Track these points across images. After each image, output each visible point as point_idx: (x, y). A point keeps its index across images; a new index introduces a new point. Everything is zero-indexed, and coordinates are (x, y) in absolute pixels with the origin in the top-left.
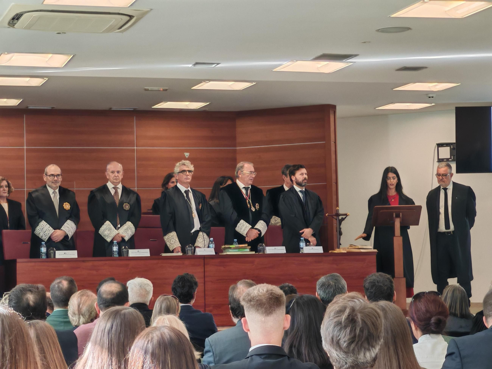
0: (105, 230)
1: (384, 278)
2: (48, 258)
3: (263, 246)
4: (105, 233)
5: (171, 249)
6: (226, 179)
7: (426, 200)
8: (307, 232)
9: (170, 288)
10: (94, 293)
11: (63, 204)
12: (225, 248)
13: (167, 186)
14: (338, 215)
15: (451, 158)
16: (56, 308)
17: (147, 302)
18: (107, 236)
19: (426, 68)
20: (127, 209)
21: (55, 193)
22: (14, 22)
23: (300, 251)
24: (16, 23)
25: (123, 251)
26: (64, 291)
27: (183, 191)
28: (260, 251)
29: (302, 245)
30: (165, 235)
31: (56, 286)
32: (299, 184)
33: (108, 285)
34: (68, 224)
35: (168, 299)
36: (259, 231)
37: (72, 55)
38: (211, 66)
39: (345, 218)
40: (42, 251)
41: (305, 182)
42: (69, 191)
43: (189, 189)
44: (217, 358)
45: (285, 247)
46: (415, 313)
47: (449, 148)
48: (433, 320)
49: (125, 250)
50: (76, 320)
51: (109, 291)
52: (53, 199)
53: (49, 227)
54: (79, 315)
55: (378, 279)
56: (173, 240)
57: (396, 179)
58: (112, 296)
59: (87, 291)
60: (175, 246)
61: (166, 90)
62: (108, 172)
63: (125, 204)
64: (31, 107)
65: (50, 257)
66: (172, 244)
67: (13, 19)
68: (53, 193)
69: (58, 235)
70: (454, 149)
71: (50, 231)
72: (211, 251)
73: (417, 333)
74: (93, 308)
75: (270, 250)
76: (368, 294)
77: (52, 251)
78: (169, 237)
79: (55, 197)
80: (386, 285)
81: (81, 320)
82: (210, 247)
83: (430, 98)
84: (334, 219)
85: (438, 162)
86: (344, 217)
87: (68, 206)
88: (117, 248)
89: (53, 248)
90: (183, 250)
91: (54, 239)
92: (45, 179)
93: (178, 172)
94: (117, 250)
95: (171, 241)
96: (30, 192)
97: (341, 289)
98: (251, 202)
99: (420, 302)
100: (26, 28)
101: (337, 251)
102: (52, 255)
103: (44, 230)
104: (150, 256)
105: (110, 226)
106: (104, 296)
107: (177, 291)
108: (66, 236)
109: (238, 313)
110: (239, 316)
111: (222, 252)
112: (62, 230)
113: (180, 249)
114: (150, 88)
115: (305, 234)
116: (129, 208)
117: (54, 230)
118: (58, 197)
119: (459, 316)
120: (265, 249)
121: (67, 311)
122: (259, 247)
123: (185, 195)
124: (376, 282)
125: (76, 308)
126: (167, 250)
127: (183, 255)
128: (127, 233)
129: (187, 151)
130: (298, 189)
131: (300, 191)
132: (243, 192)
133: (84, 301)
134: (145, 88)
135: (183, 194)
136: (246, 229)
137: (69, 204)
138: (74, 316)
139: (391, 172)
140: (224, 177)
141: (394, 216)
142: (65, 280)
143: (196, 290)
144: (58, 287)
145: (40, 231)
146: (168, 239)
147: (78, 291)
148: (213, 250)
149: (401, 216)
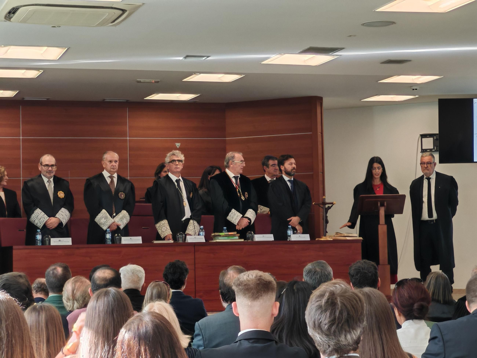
0: (101, 218)
1: (368, 265)
2: (43, 245)
3: (252, 234)
4: (101, 221)
5: (162, 236)
6: (214, 169)
7: (410, 189)
8: (295, 220)
9: (162, 275)
10: (88, 279)
11: (58, 193)
12: (215, 236)
13: (159, 175)
14: (324, 203)
15: (434, 149)
16: (51, 294)
17: (140, 288)
18: (103, 224)
19: (410, 61)
20: (122, 198)
21: (49, 182)
22: (10, 16)
23: (287, 238)
24: (12, 17)
25: (116, 239)
26: (59, 277)
27: (174, 180)
28: (248, 239)
29: (289, 233)
30: (157, 223)
31: (51, 272)
32: (288, 174)
33: (101, 271)
34: (62, 212)
35: (159, 285)
36: (249, 219)
37: (66, 48)
38: (201, 59)
39: (332, 206)
40: (37, 238)
41: (294, 172)
42: (64, 180)
43: (180, 178)
44: (207, 342)
45: (273, 235)
46: (399, 300)
47: (432, 139)
48: (416, 306)
49: (118, 238)
50: (71, 306)
51: (103, 278)
52: (48, 188)
53: (44, 215)
54: (73, 300)
55: (363, 266)
56: (165, 228)
57: (381, 169)
58: (106, 282)
59: (81, 278)
60: (166, 233)
61: (158, 82)
62: (105, 162)
63: (120, 193)
64: (27, 98)
65: (45, 244)
66: (163, 232)
67: (9, 13)
68: (48, 182)
69: (53, 222)
70: (437, 139)
71: (44, 218)
72: (201, 239)
73: (400, 319)
74: (87, 294)
75: (258, 238)
76: (353, 280)
77: (47, 239)
78: (160, 225)
79: (50, 186)
80: (370, 272)
81: (75, 305)
83: (414, 91)
84: (320, 208)
85: (422, 152)
86: (330, 205)
87: (62, 194)
89: (48, 235)
90: (174, 238)
91: (48, 226)
92: (40, 169)
93: (168, 161)
94: (110, 237)
95: (163, 229)
96: (26, 181)
97: (327, 276)
98: (241, 191)
99: (403, 288)
100: (21, 22)
101: (323, 239)
102: (47, 242)
103: (39, 217)
104: (142, 243)
105: (106, 214)
106: (98, 282)
107: (168, 277)
108: (61, 224)
109: (228, 298)
110: (228, 301)
111: (212, 239)
112: (56, 217)
113: (171, 237)
114: (142, 80)
115: (292, 223)
116: (124, 197)
117: (48, 218)
118: (53, 186)
119: (442, 302)
120: (254, 237)
121: (61, 297)
122: (248, 235)
123: (176, 184)
124: (361, 269)
125: (70, 294)
126: (159, 237)
127: (174, 242)
128: (122, 222)
129: (178, 141)
130: (286, 178)
131: (289, 180)
132: (233, 181)
133: (78, 287)
134: (138, 80)
135: (174, 183)
136: (238, 218)
137: (63, 193)
138: (68, 301)
139: (376, 162)
140: (212, 167)
141: (379, 204)
142: (60, 267)
143: (187, 276)
144: (53, 273)
145: (35, 218)
146: (159, 226)
147: (72, 277)
148: (203, 237)
149: (385, 204)
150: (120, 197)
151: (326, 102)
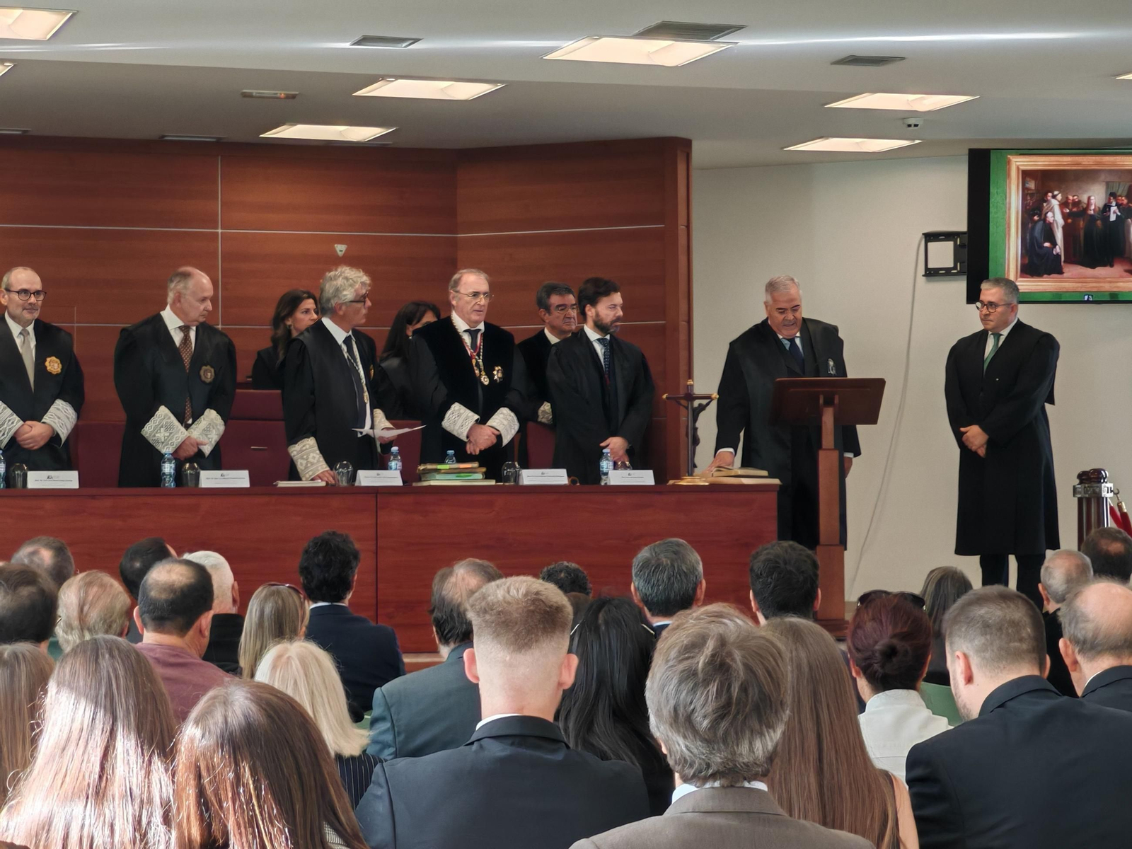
0: (158, 428)
2: (9, 487)
3: (515, 468)
6: (422, 309)
11: (46, 361)
12: (426, 472)
14: (690, 397)
15: (955, 267)
18: (163, 443)
20: (207, 381)
21: (25, 334)
23: (600, 479)
25: (186, 475)
27: (340, 338)
28: (507, 479)
29: (605, 467)
31: (26, 560)
33: (163, 568)
34: (60, 409)
35: (279, 593)
36: (498, 434)
37: (68, 13)
38: (399, 46)
39: (708, 404)
42: (59, 329)
45: (565, 470)
47: (951, 243)
49: (191, 472)
50: (75, 642)
52: (21, 348)
53: (11, 415)
54: (82, 629)
55: (786, 556)
56: (315, 455)
59: (100, 575)
60: (319, 468)
61: (294, 97)
63: (204, 368)
65: (14, 486)
66: (312, 464)
68: (20, 333)
69: (35, 433)
70: (962, 246)
71: (12, 423)
72: (393, 479)
75: (531, 477)
77: (19, 472)
78: (304, 448)
79: (26, 345)
82: (391, 469)
83: (910, 128)
84: (681, 407)
85: (926, 275)
86: (704, 401)
87: (56, 365)
88: (173, 466)
89: (23, 463)
91: (26, 444)
92: (4, 301)
94: (172, 471)
95: (311, 456)
97: (686, 575)
98: (482, 364)
101: (686, 481)
102: (19, 481)
104: (249, 486)
105: (170, 418)
106: (153, 593)
108: (55, 438)
111: (419, 480)
112: (44, 422)
114: (254, 92)
116: (213, 377)
117: (22, 422)
118: (33, 343)
120: (519, 476)
124: (781, 561)
125: (74, 613)
128: (209, 439)
129: (339, 240)
130: (593, 335)
131: (598, 340)
132: (464, 339)
133: (93, 597)
134: (244, 91)
136: (467, 424)
137: (58, 361)
138: (69, 631)
140: (416, 305)
141: (821, 401)
142: (46, 549)
146: (299, 452)
148: (398, 474)
149: (836, 401)
150: (203, 378)
151: (700, 151)
